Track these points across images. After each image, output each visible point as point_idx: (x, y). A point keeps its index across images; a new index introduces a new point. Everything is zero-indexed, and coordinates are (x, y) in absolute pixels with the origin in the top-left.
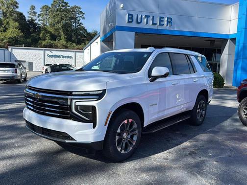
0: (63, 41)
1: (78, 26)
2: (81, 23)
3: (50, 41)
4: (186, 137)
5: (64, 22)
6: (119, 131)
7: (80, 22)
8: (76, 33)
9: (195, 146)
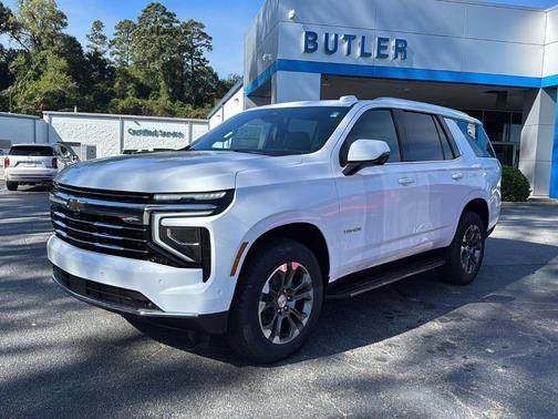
0: (164, 99)
1: (197, 66)
2: (204, 60)
3: (136, 100)
4: (435, 311)
5: (166, 57)
6: (266, 289)
7: (202, 57)
8: (194, 80)
9: (454, 331)
